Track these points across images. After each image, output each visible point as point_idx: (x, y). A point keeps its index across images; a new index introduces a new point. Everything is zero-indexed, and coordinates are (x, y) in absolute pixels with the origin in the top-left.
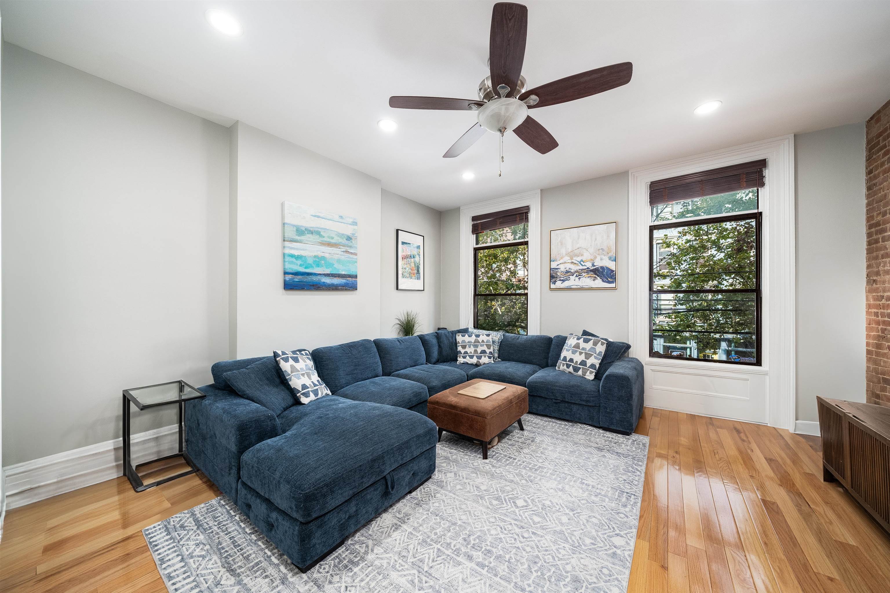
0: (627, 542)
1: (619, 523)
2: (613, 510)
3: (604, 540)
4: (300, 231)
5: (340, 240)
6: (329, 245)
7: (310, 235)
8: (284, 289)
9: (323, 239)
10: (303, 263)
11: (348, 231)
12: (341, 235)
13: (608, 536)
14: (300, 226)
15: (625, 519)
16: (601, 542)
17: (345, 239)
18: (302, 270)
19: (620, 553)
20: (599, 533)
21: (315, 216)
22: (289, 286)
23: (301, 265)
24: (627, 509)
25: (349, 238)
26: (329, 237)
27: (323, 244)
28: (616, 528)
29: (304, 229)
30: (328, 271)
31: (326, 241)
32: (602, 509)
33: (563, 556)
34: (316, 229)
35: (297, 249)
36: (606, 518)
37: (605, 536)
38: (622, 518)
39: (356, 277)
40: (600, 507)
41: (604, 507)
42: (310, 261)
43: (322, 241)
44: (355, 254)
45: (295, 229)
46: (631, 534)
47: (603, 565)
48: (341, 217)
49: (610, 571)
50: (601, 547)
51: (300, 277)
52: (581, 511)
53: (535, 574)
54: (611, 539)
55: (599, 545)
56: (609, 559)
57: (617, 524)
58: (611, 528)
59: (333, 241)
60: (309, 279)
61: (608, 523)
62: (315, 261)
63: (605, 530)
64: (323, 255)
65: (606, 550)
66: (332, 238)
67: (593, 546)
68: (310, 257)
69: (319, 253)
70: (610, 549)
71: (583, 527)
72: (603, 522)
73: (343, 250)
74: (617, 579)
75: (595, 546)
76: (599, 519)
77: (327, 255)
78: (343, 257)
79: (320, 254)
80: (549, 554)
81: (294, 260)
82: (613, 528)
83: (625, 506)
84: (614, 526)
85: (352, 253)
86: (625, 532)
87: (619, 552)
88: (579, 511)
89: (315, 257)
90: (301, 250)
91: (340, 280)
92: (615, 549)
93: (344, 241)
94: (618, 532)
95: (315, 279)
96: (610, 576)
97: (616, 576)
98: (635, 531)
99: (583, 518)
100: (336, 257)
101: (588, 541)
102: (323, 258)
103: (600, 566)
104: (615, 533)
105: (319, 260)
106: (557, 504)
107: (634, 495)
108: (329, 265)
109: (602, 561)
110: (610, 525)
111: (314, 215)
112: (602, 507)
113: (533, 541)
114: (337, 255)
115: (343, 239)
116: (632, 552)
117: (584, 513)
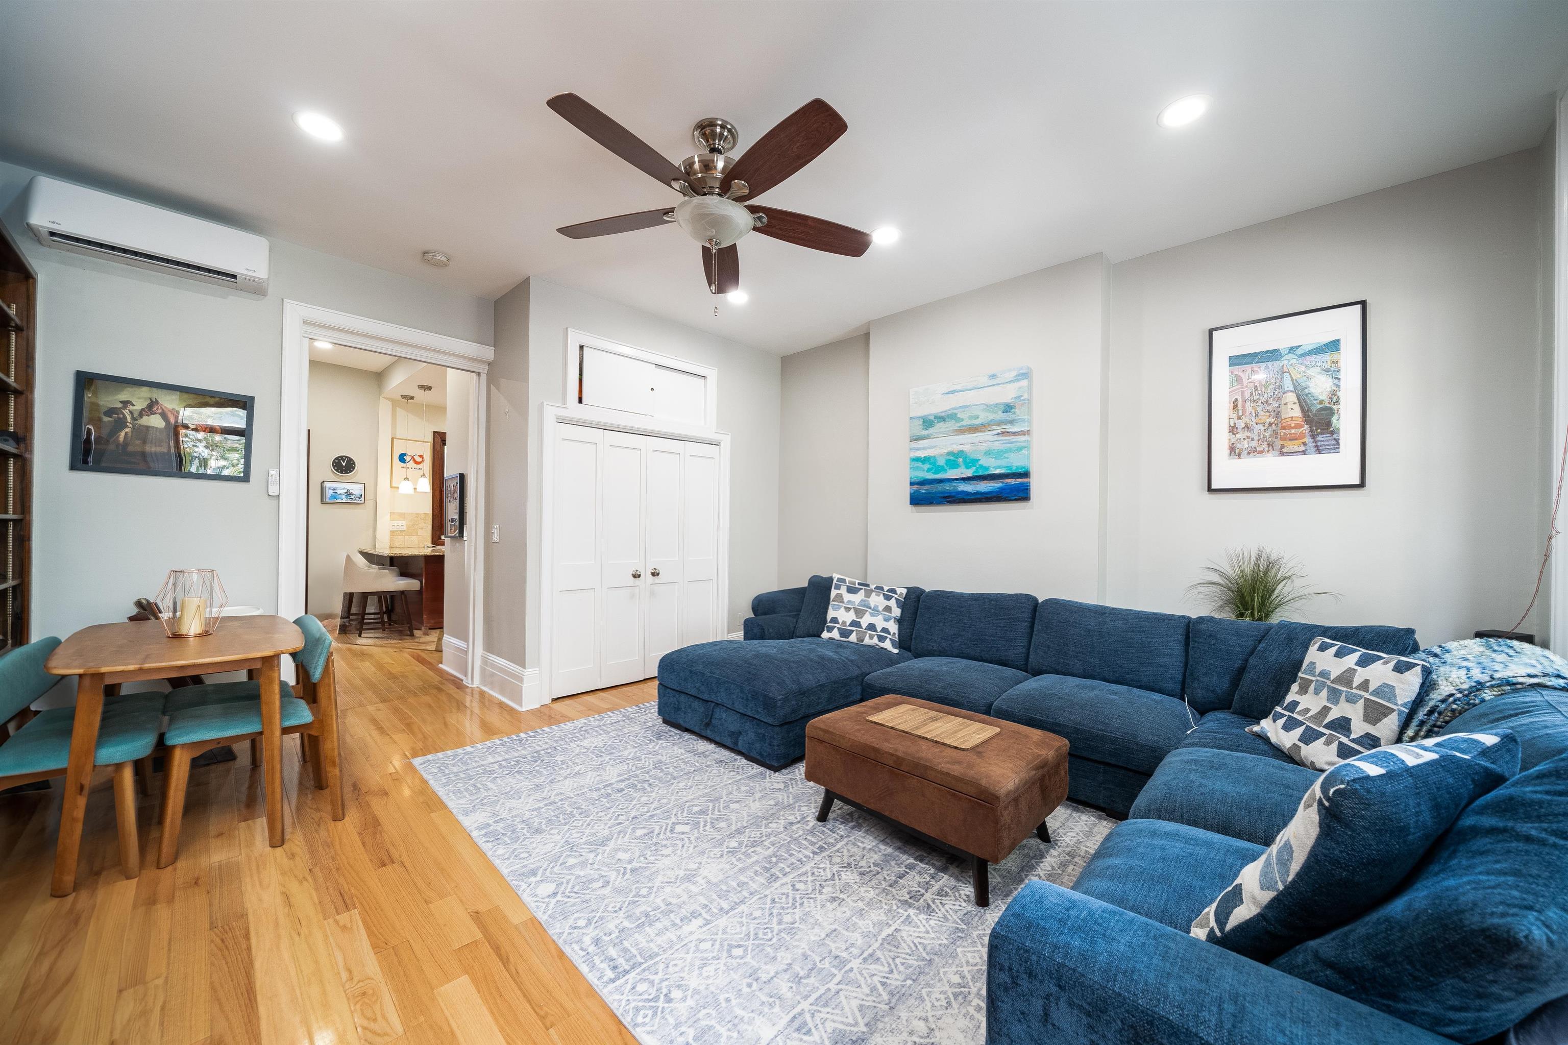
0: (536, 896)
1: (571, 909)
2: (601, 918)
3: (560, 876)
4: (927, 423)
5: (991, 416)
6: (973, 429)
7: (942, 424)
8: (911, 504)
9: (964, 423)
10: (931, 466)
11: (1007, 394)
12: (990, 408)
13: (562, 883)
14: (928, 415)
15: (571, 921)
16: (561, 872)
17: (1000, 412)
18: (930, 476)
19: (530, 880)
20: (573, 878)
21: (948, 393)
22: (917, 500)
23: (928, 471)
24: (587, 940)
25: (1008, 408)
26: (970, 418)
27: (961, 431)
28: (566, 900)
29: (932, 418)
30: (969, 473)
31: (965, 426)
32: (613, 905)
33: (571, 834)
34: (950, 412)
35: (924, 448)
36: (592, 900)
37: (565, 881)
38: (575, 919)
39: (1026, 475)
40: (618, 905)
41: (615, 912)
42: (941, 462)
43: (960, 427)
44: (1028, 433)
45: (921, 422)
46: (542, 909)
47: (532, 857)
48: (993, 376)
49: (520, 859)
50: (553, 868)
51: (927, 487)
52: (625, 878)
53: (569, 809)
54: (555, 883)
55: (556, 868)
56: (533, 866)
57: (571, 906)
58: (571, 894)
59: (977, 422)
60: (940, 487)
61: (583, 896)
62: (948, 461)
63: (573, 887)
64: (960, 448)
65: (546, 870)
66: (977, 417)
67: (561, 861)
68: (941, 455)
69: (955, 446)
70: (544, 874)
71: (595, 866)
72: (587, 892)
73: (996, 432)
74: (508, 859)
75: (559, 864)
76: (595, 890)
77: (967, 448)
78: (997, 444)
79: (956, 448)
80: (582, 825)
81: (919, 464)
82: (569, 897)
83: (597, 942)
84: (572, 900)
85: (1015, 433)
86: (551, 906)
87: (533, 879)
88: (627, 876)
89: (949, 454)
90: (929, 448)
91: (990, 485)
92: (538, 878)
93: (1000, 416)
94: (559, 897)
95: (947, 487)
96: (516, 856)
97: (511, 860)
98: (542, 918)
99: (613, 875)
100: (983, 447)
101: (571, 861)
102: (961, 454)
103: (533, 855)
104: (560, 893)
105: (954, 459)
106: (657, 860)
107: (613, 981)
108: (971, 462)
109: (537, 859)
110: (577, 896)
111: (946, 391)
112: (617, 909)
113: (610, 820)
114: (984, 444)
115: (996, 413)
116: (520, 893)
117: (619, 879)
